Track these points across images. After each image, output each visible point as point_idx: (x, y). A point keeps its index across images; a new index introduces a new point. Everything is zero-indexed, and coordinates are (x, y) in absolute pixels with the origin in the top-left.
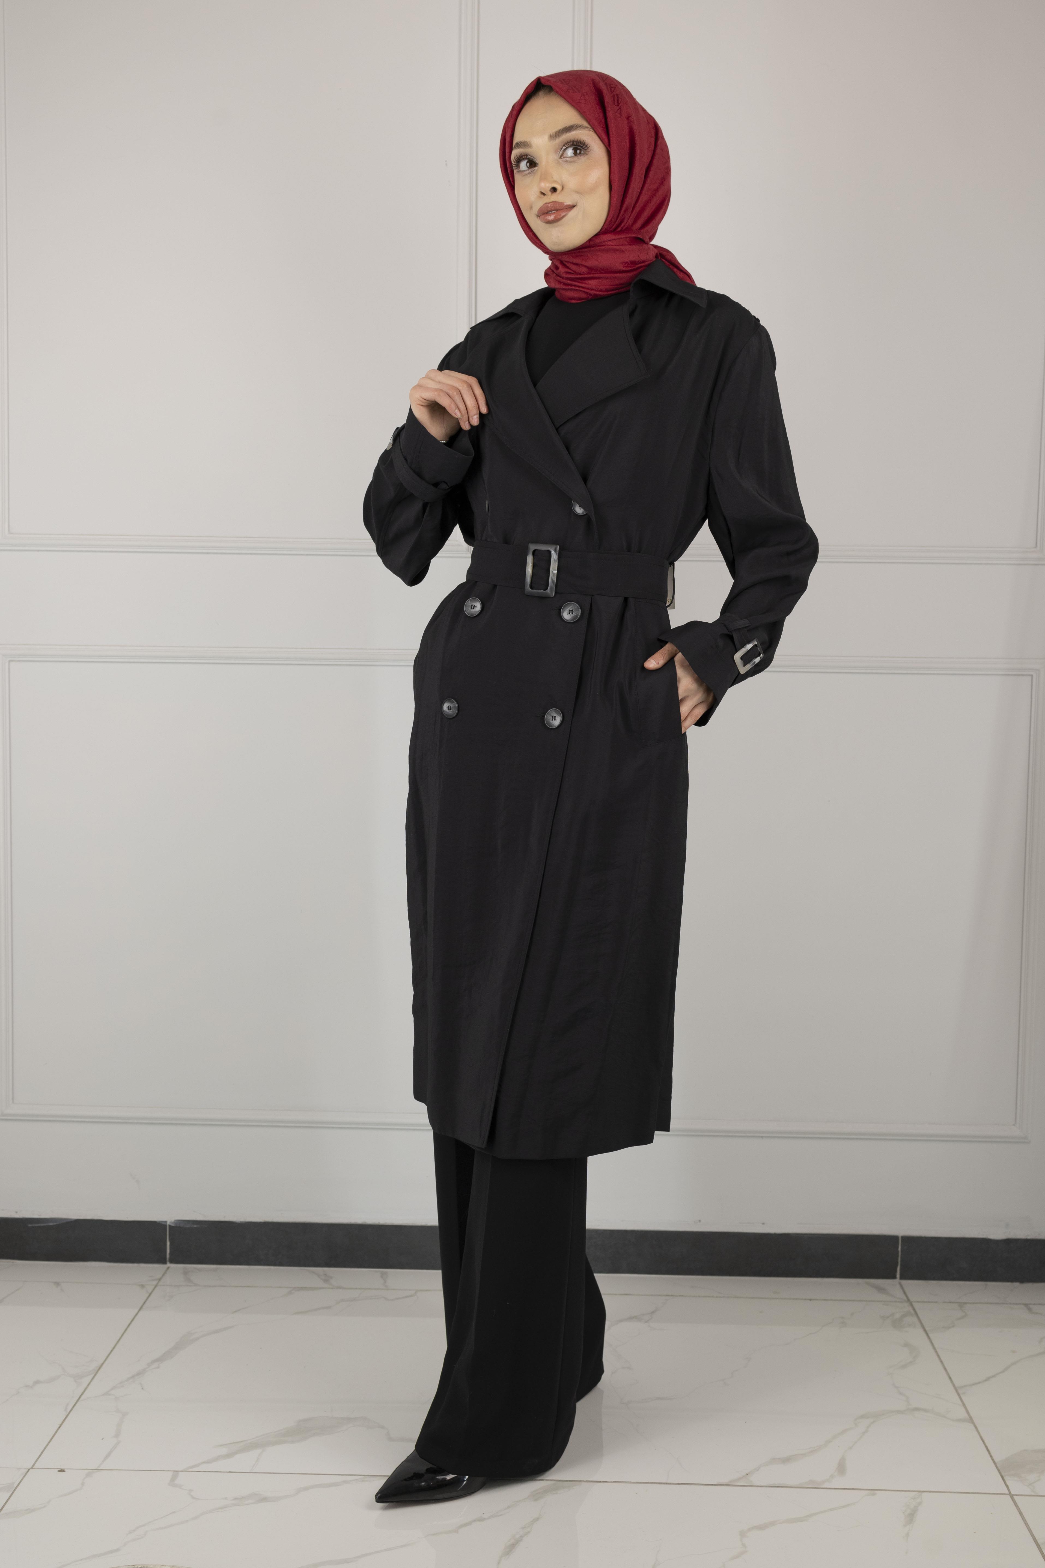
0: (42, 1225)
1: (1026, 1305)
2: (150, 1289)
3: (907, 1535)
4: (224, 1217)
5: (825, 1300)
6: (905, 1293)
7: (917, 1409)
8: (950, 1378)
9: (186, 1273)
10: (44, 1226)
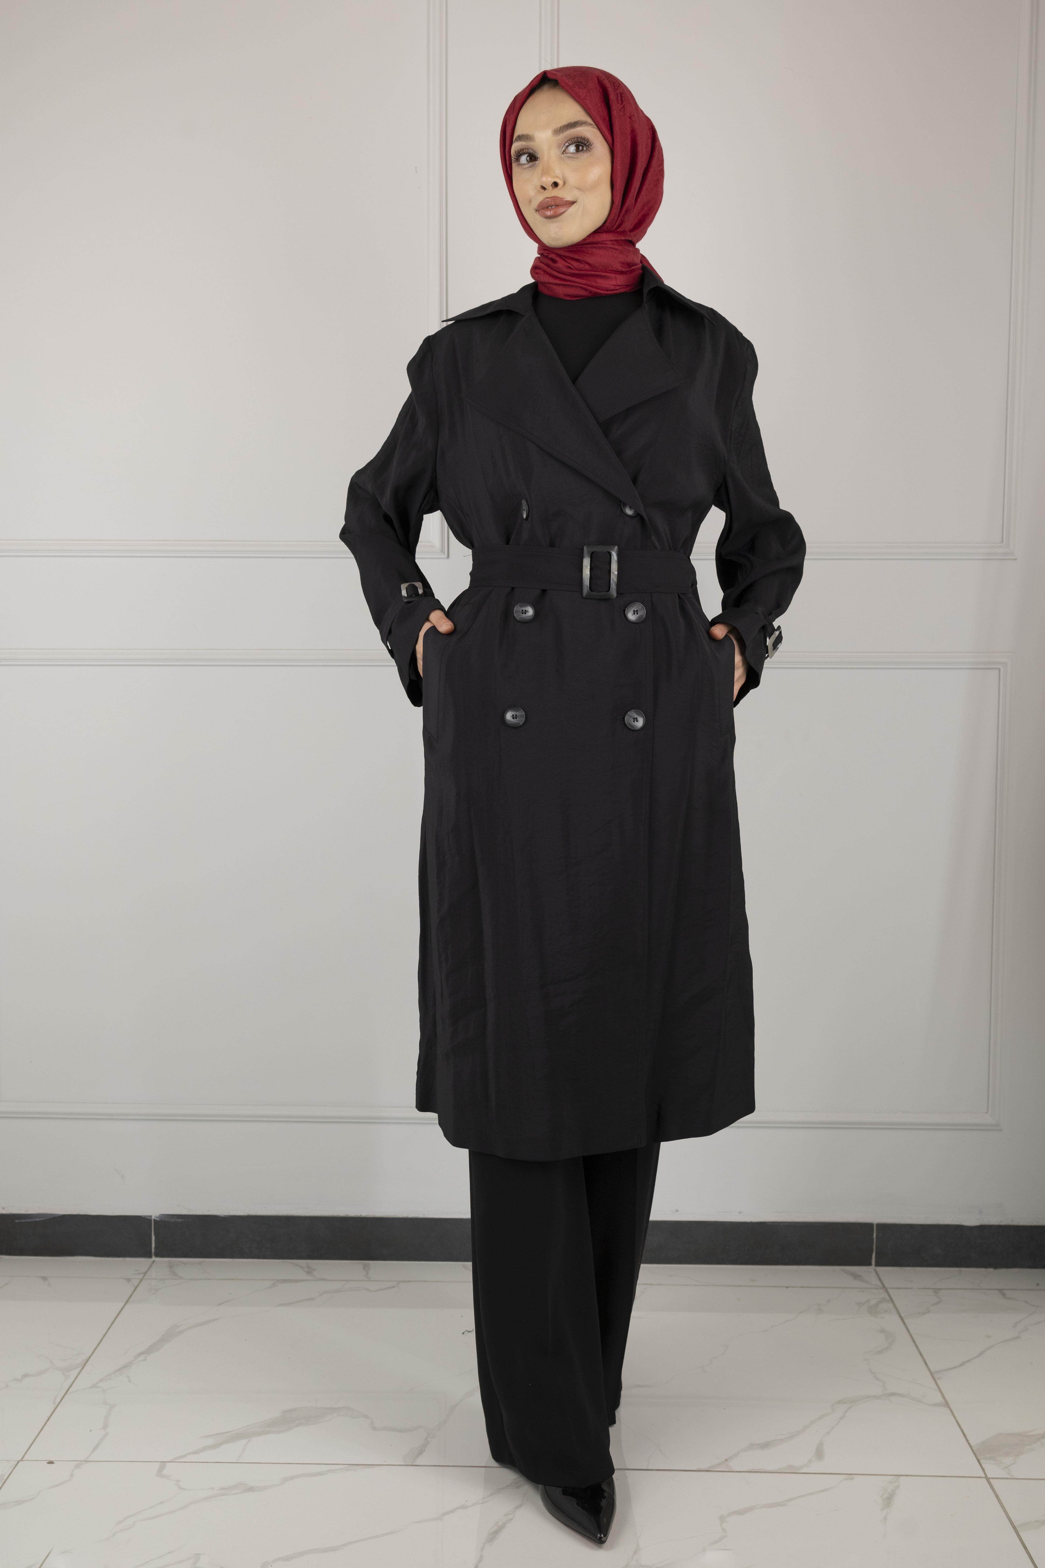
0: (29, 1220)
1: (1001, 1291)
2: (136, 1282)
3: (885, 1518)
4: (208, 1211)
5: (802, 1287)
6: (880, 1280)
7: (893, 1394)
8: (926, 1363)
9: (171, 1266)
10: (31, 1222)
